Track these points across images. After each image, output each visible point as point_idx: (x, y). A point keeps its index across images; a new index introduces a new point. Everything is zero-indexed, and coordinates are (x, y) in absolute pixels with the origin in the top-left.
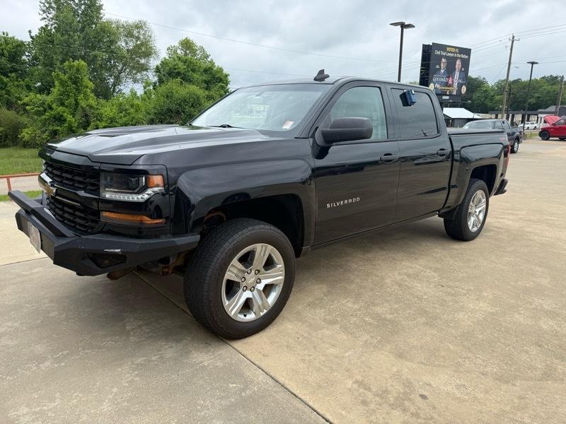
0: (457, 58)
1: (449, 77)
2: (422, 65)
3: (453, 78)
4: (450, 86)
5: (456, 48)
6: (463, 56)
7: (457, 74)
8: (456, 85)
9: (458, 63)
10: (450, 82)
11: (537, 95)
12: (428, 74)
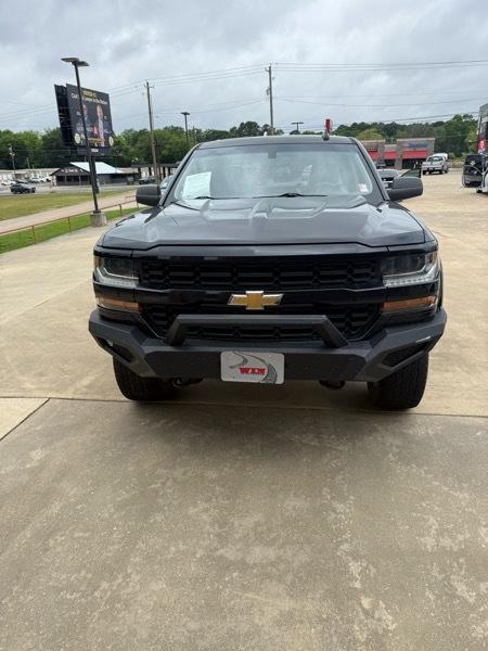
0: (96, 104)
1: (93, 126)
2: (60, 111)
3: (98, 127)
4: (96, 137)
5: (93, 91)
6: (102, 102)
7: (101, 123)
8: (102, 136)
9: (99, 109)
10: (96, 132)
11: (168, 146)
12: (69, 123)
